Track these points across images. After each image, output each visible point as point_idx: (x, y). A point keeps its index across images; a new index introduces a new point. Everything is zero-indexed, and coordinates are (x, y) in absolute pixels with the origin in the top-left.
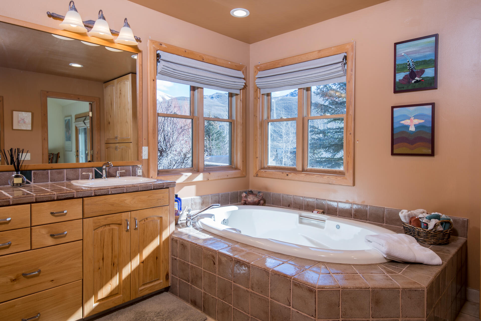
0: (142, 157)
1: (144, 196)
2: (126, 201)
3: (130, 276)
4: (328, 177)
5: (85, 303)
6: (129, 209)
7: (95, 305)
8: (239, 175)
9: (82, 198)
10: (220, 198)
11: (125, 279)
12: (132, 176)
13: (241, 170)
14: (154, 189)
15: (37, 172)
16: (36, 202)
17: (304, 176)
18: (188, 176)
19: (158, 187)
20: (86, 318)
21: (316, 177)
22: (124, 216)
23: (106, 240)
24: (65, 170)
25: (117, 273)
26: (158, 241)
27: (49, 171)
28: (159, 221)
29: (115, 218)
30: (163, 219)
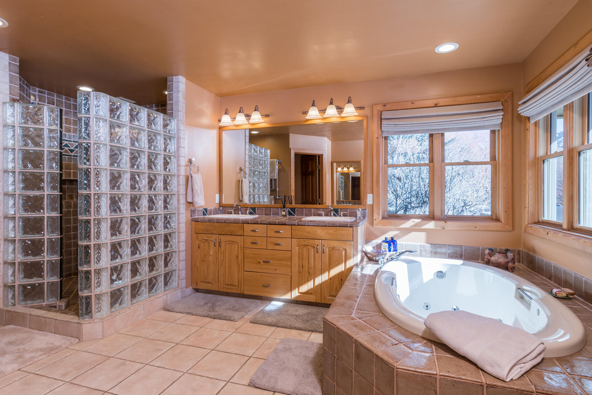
0: (366, 202)
1: (331, 230)
2: (317, 232)
3: (321, 285)
4: (584, 242)
5: (293, 290)
6: (320, 238)
7: (298, 294)
8: (498, 229)
9: (291, 225)
10: (462, 251)
11: (317, 286)
12: (349, 216)
13: (503, 222)
14: (339, 226)
15: (298, 209)
16: (269, 224)
17: (562, 237)
18: (416, 222)
19: (342, 225)
20: (292, 300)
21: (573, 239)
22: (316, 242)
23: (304, 255)
24: (313, 209)
25: (311, 280)
26: (343, 267)
27: (304, 209)
28: (344, 252)
29: (311, 242)
30: (347, 251)
